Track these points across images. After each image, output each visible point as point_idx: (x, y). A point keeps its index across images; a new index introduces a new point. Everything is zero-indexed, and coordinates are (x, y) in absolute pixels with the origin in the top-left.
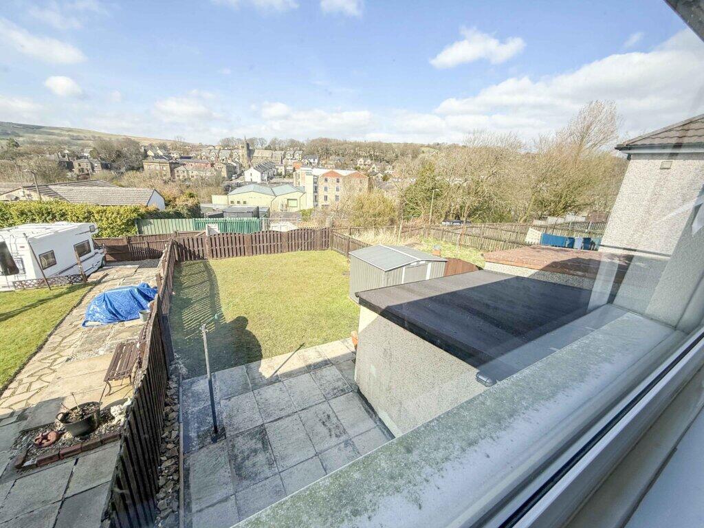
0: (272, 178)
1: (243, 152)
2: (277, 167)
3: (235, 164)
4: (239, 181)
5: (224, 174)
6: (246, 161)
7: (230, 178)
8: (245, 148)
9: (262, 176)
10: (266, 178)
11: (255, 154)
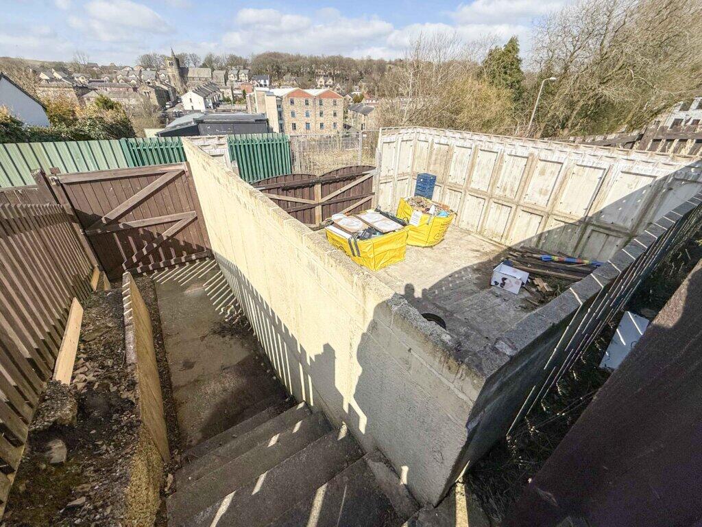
0: (218, 105)
1: (173, 71)
2: (221, 90)
3: (166, 88)
4: (175, 110)
5: (154, 100)
6: (179, 84)
7: (163, 106)
8: (175, 66)
9: (205, 102)
10: (211, 104)
11: (190, 75)
